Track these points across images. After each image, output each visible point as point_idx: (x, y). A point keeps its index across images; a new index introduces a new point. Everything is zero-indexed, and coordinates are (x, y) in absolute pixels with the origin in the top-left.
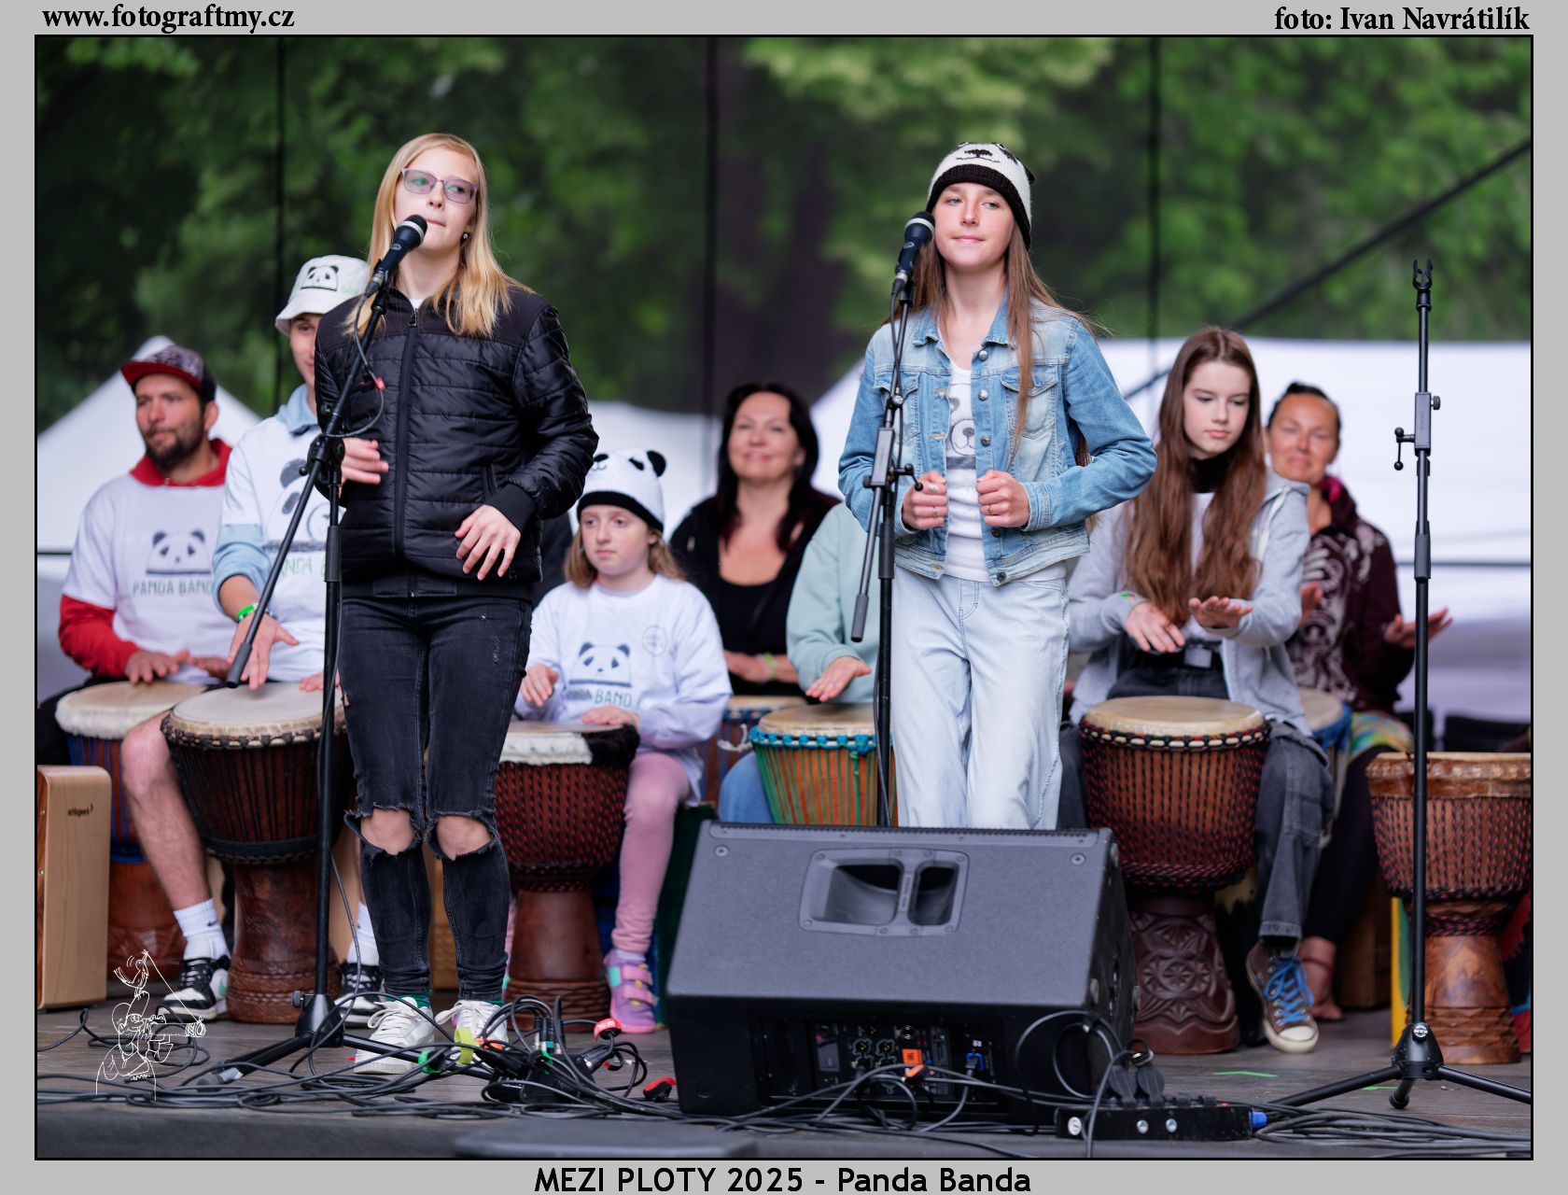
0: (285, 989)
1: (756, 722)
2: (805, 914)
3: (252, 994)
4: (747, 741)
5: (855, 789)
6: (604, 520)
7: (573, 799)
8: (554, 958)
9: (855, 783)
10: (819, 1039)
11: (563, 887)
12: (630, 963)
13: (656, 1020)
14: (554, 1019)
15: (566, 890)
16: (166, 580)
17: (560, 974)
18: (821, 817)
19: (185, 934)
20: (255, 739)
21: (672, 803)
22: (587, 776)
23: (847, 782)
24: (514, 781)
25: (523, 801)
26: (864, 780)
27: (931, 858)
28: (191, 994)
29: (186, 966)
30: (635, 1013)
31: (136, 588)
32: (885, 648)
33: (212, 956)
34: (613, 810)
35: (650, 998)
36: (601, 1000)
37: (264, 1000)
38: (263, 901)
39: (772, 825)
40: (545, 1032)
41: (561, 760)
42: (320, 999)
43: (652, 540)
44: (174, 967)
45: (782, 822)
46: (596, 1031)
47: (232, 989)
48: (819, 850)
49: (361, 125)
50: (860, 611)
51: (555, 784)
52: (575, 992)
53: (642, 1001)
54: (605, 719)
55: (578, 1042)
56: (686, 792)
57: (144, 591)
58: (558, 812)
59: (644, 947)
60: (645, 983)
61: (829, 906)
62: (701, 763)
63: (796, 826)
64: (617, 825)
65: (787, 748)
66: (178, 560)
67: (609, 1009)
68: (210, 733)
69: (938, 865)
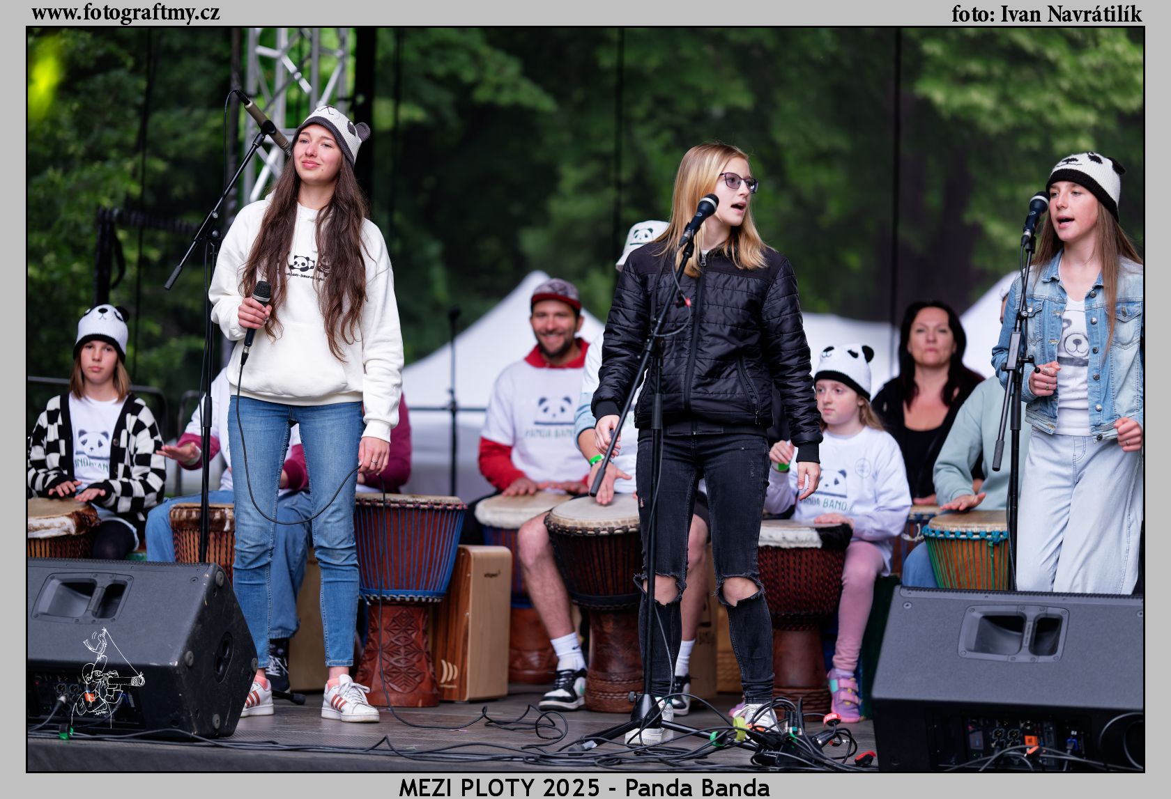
0: (622, 691)
1: (926, 522)
2: (962, 647)
3: (600, 694)
4: (920, 535)
5: (991, 566)
6: (828, 390)
7: (810, 571)
8: (795, 673)
9: (991, 562)
10: (970, 728)
11: (801, 628)
12: (844, 677)
13: (860, 714)
14: (798, 712)
15: (803, 630)
16: (547, 428)
17: (799, 684)
18: (969, 583)
19: (558, 654)
20: (604, 530)
21: (873, 574)
22: (818, 556)
23: (986, 562)
24: (771, 559)
25: (777, 570)
26: (997, 560)
27: (1044, 612)
28: (561, 693)
29: (558, 675)
30: (846, 709)
31: (527, 432)
32: (1014, 475)
33: (575, 669)
34: (835, 578)
35: (857, 700)
36: (825, 700)
37: (608, 697)
38: (609, 634)
39: (937, 589)
40: (791, 721)
41: (802, 546)
42: (647, 697)
43: (861, 403)
44: (550, 675)
45: (943, 587)
46: (825, 721)
47: (588, 690)
48: (971, 606)
49: (667, 136)
50: (999, 451)
51: (798, 561)
52: (808, 695)
53: (852, 702)
54: (829, 520)
55: (813, 728)
56: (882, 566)
57: (532, 435)
58: (799, 578)
59: (853, 667)
60: (853, 690)
61: (977, 642)
62: (891, 548)
63: (952, 590)
64: (837, 587)
65: (947, 539)
66: (554, 415)
67: (830, 707)
68: (575, 526)
69: (1049, 617)
